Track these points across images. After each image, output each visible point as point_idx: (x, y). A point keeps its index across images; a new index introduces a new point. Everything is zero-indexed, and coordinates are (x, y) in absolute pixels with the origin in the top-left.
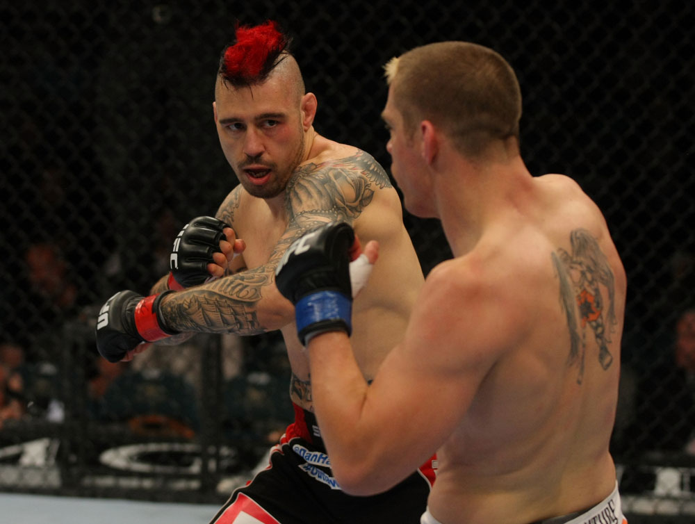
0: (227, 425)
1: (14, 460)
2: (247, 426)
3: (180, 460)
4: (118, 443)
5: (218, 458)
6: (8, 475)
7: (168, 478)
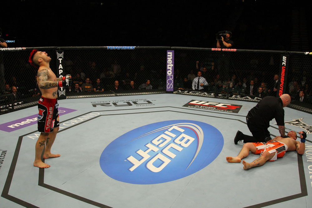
0: (230, 93)
1: (211, 95)
2: (232, 93)
3: (225, 95)
4: (220, 94)
5: (229, 95)
6: (210, 96)
7: (224, 97)
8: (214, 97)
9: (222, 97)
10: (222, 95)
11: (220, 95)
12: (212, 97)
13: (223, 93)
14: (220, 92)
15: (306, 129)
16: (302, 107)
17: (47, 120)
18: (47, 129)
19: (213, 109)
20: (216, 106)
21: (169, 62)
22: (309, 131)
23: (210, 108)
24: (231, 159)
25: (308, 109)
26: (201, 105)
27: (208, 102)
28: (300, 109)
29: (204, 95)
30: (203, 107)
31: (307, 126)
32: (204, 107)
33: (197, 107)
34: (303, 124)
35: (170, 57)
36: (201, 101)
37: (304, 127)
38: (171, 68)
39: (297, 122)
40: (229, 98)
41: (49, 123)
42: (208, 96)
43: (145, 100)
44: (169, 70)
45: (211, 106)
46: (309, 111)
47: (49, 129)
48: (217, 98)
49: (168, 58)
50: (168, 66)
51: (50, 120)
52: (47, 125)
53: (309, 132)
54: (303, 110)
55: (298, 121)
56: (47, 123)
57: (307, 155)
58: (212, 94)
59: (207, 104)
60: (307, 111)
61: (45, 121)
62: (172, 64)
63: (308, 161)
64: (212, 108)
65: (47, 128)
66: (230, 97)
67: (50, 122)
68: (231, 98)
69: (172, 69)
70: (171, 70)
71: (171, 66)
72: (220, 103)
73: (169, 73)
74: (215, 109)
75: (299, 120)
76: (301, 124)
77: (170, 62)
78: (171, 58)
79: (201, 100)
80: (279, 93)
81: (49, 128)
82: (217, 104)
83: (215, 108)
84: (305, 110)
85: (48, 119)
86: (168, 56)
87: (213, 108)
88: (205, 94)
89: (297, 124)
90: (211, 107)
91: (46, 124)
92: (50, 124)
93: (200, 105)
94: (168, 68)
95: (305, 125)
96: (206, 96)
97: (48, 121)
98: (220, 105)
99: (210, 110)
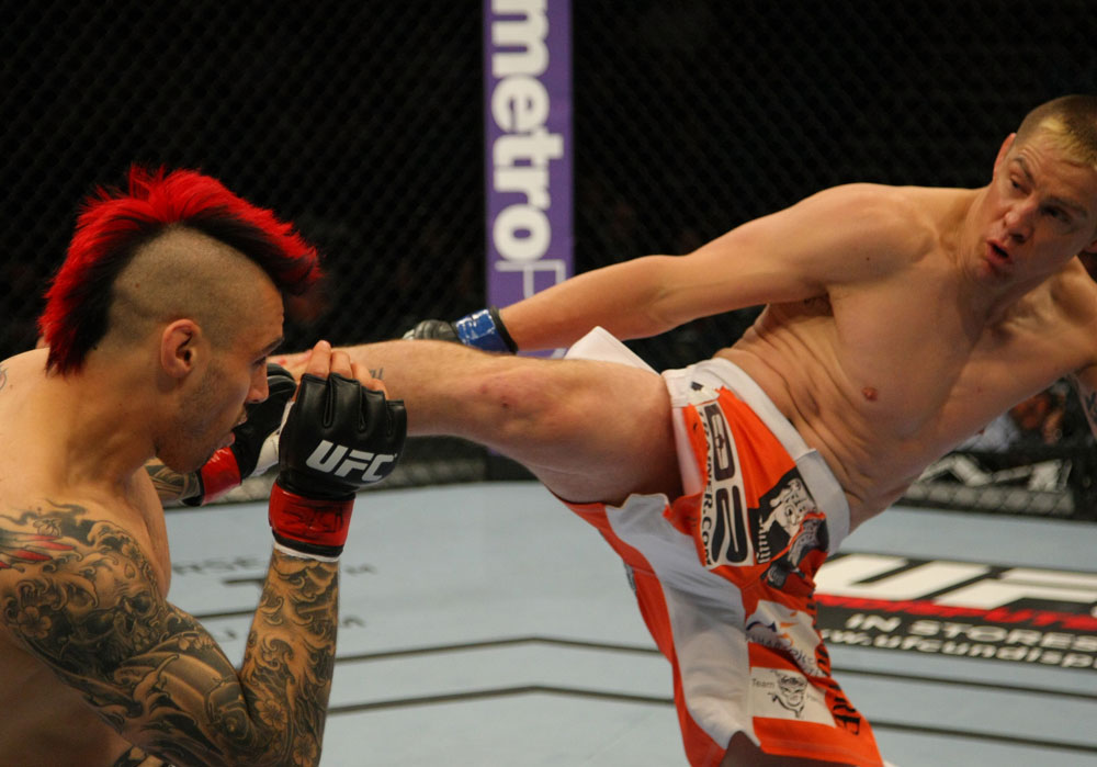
1: (1023, 483)
6: (1017, 498)
8: (1066, 503)
12: (1045, 504)
19: (1065, 652)
21: (512, 105)
23: (1032, 638)
26: (922, 608)
27: (995, 573)
29: (941, 492)
30: (941, 637)
32: (953, 630)
33: (874, 633)
35: (520, 49)
36: (914, 563)
38: (534, 183)
42: (992, 497)
43: (241, 572)
44: (520, 198)
45: (1045, 618)
49: (501, 65)
50: (503, 151)
58: (1045, 475)
59: (988, 596)
62: (551, 126)
64: (1050, 640)
69: (552, 189)
70: (540, 198)
71: (540, 159)
73: (522, 234)
77: (521, 106)
78: (537, 59)
79: (918, 551)
86: (502, 33)
87: (1061, 640)
88: (949, 478)
90: (1044, 630)
93: (908, 613)
94: (505, 179)
96: (963, 495)
99: (1038, 662)
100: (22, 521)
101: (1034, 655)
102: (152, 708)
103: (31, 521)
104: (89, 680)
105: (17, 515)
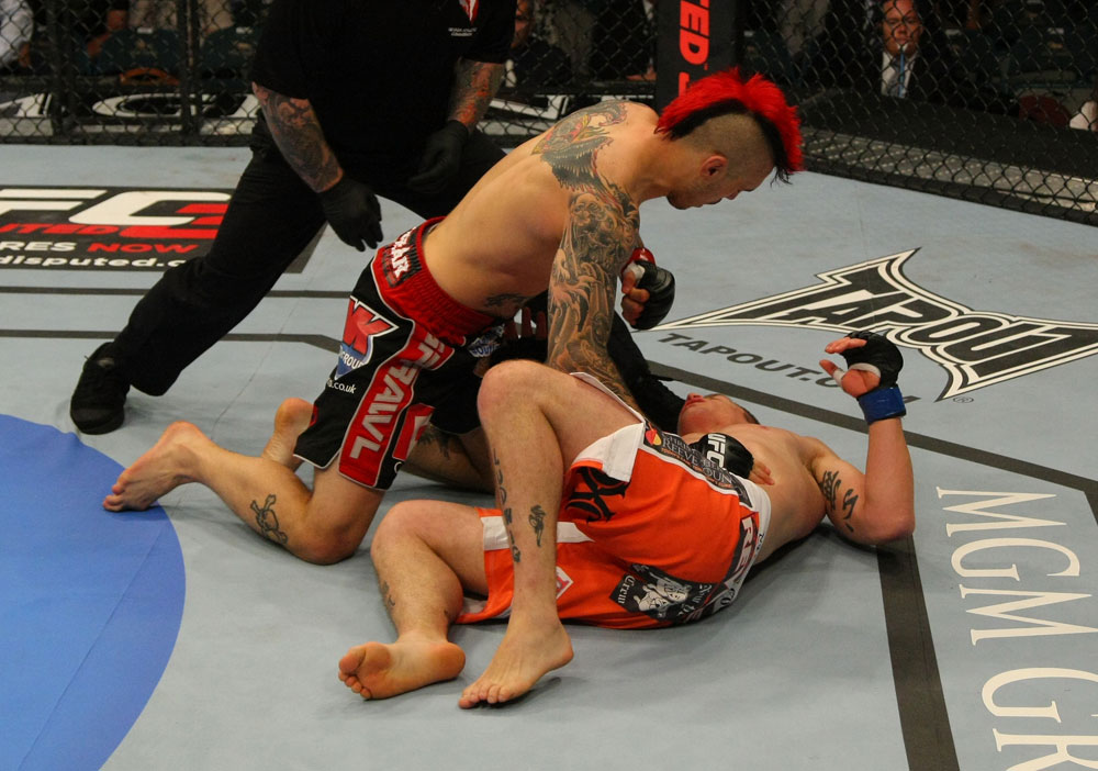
0: (206, 76)
1: (11, 113)
2: (224, 74)
3: (164, 106)
4: (108, 96)
5: (199, 104)
7: (153, 123)
8: (47, 128)
9: (128, 121)
10: (129, 106)
11: (106, 107)
12: (27, 129)
13: (142, 82)
14: (104, 81)
15: (941, 348)
16: (897, 150)
17: (381, 387)
18: (355, 454)
19: (44, 255)
20: (75, 219)
22: (967, 366)
23: (17, 245)
24: (382, 662)
25: (953, 159)
28: (887, 167)
31: (954, 316)
34: (916, 306)
37: (921, 336)
39: (863, 295)
40: (208, 128)
41: (381, 413)
45: (29, 228)
46: (963, 179)
47: (375, 456)
48: (84, 141)
51: (400, 395)
52: (367, 422)
53: (973, 376)
54: (908, 172)
55: (867, 279)
56: (373, 408)
57: (969, 582)
58: (30, 105)
60: (943, 175)
61: (359, 392)
63: (977, 635)
64: (32, 246)
65: (360, 442)
66: (214, 114)
67: (393, 408)
68: (228, 129)
72: (112, 192)
74: (68, 255)
75: (882, 272)
76: (897, 308)
80: (677, 38)
81: (375, 447)
82: (88, 204)
83: (69, 247)
84: (924, 172)
85: (387, 379)
87: (42, 246)
89: (864, 307)
90: (28, 238)
91: (364, 411)
92: (386, 419)
95: (930, 312)
97: (379, 397)
98: (118, 212)
99: (22, 266)
100: (611, 186)
101: (19, 260)
102: (580, 288)
103: (614, 189)
104: (573, 256)
105: (611, 182)
